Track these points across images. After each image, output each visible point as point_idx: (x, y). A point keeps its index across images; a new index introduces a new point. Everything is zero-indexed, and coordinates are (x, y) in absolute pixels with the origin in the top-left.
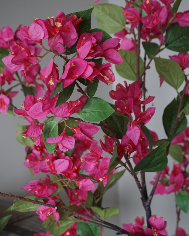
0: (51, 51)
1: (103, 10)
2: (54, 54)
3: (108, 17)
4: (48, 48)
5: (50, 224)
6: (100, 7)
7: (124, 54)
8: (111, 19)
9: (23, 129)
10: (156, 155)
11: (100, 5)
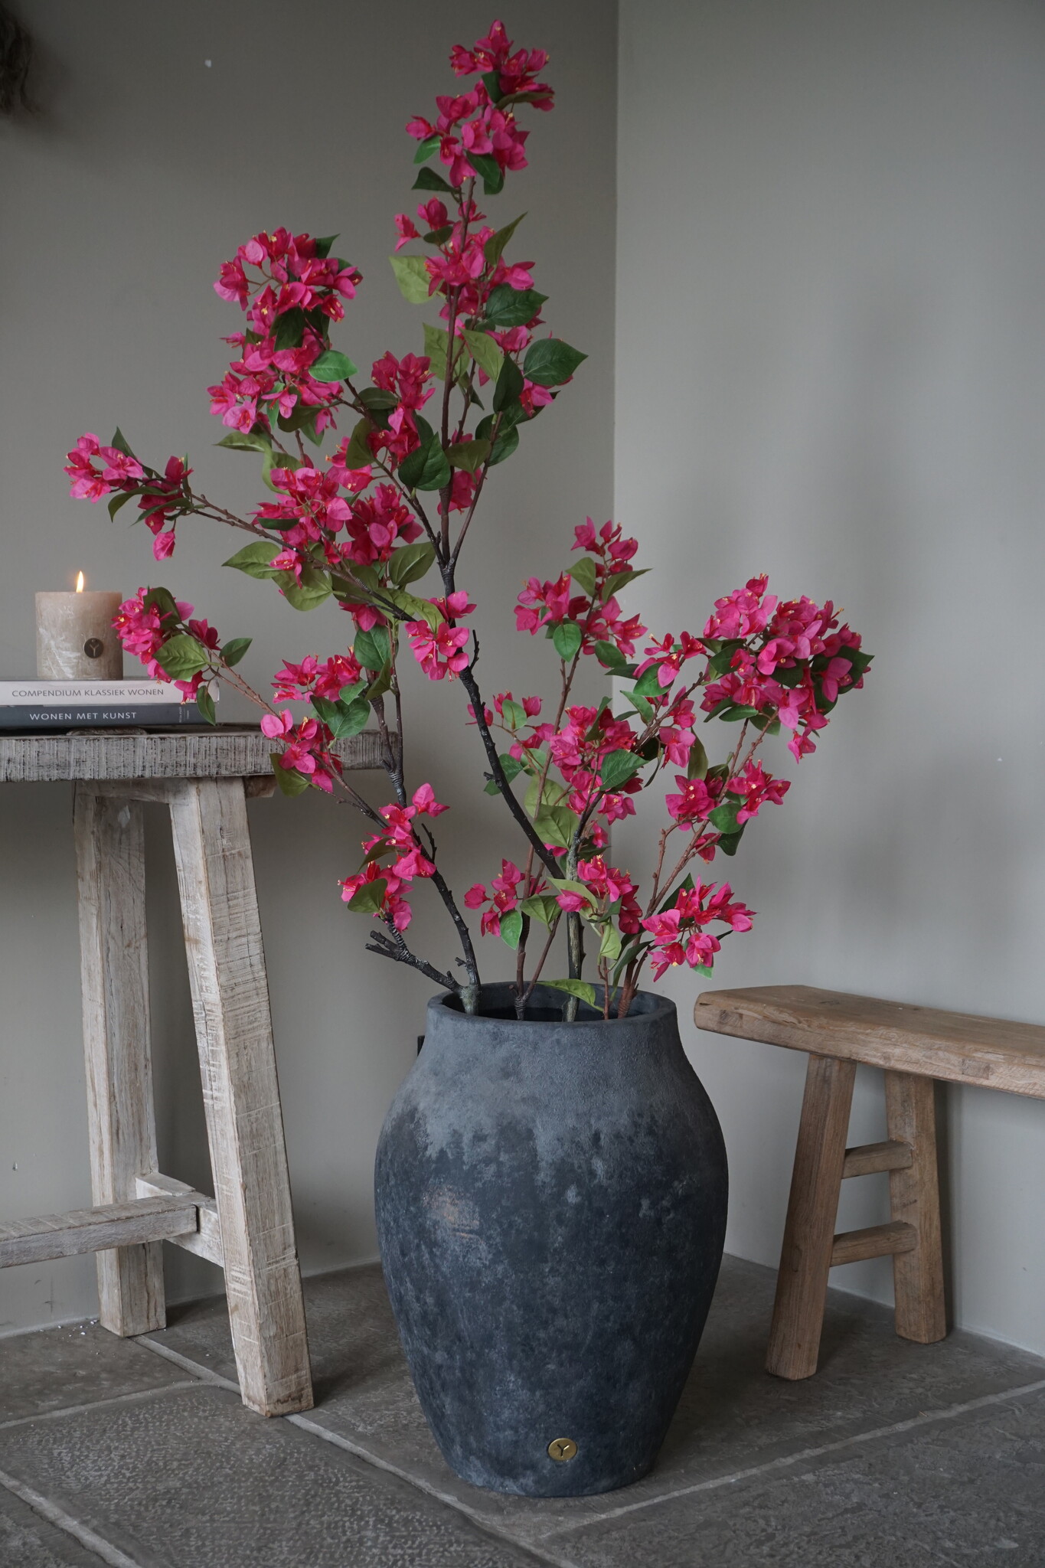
0: (272, 278)
1: (409, 265)
2: (277, 284)
3: (415, 277)
4: (270, 274)
5: (287, 583)
6: (405, 261)
7: (437, 336)
8: (420, 280)
9: (273, 458)
10: (430, 454)
11: (406, 257)
